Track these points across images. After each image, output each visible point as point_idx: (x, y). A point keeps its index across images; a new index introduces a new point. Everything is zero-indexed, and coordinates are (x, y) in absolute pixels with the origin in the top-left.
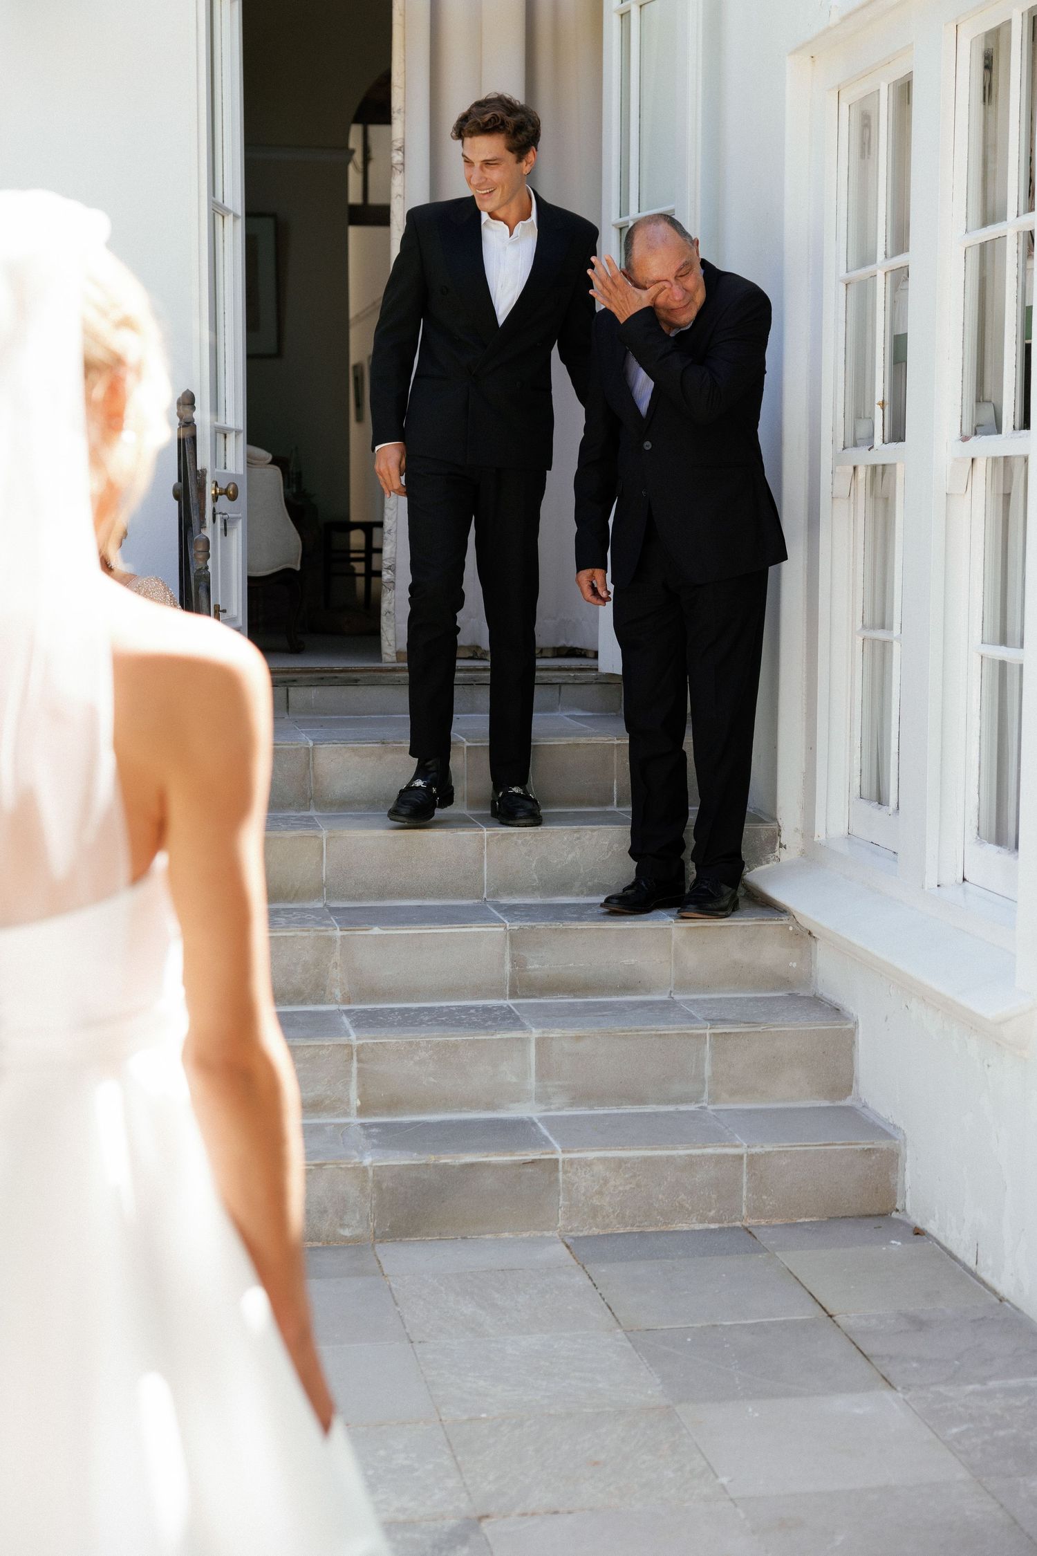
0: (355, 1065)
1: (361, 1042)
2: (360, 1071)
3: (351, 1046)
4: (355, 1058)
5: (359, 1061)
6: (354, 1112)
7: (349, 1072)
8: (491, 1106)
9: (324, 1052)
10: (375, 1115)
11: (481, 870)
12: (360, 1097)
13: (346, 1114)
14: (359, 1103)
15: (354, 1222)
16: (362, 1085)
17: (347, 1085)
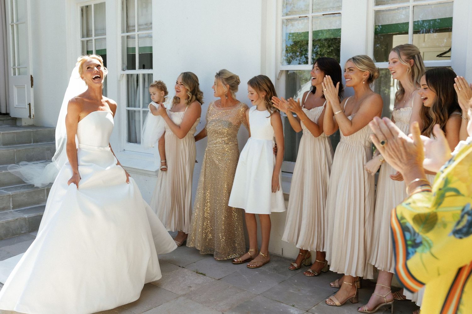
0: (11, 199)
1: (12, 194)
2: (12, 200)
3: (10, 195)
4: (11, 197)
5: (12, 198)
6: (11, 209)
7: (10, 201)
8: (38, 204)
9: (5, 197)
10: (16, 209)
11: (15, 158)
12: (13, 206)
13: (10, 209)
14: (12, 207)
15: (24, 230)
16: (13, 203)
17: (10, 203)
